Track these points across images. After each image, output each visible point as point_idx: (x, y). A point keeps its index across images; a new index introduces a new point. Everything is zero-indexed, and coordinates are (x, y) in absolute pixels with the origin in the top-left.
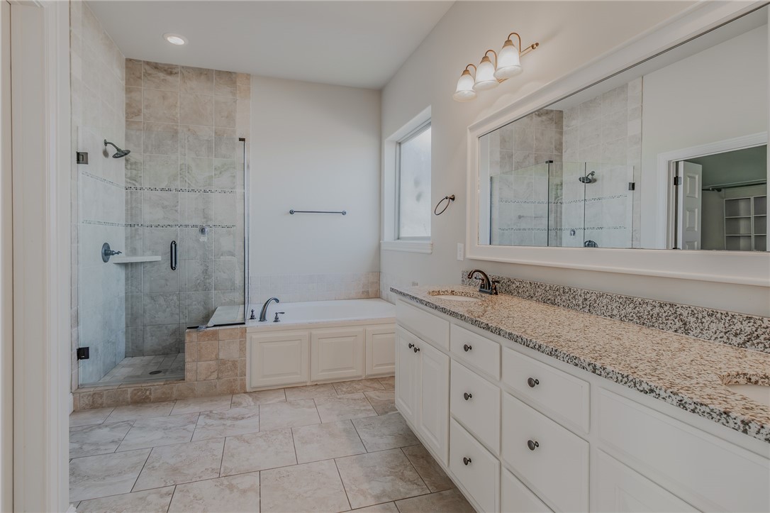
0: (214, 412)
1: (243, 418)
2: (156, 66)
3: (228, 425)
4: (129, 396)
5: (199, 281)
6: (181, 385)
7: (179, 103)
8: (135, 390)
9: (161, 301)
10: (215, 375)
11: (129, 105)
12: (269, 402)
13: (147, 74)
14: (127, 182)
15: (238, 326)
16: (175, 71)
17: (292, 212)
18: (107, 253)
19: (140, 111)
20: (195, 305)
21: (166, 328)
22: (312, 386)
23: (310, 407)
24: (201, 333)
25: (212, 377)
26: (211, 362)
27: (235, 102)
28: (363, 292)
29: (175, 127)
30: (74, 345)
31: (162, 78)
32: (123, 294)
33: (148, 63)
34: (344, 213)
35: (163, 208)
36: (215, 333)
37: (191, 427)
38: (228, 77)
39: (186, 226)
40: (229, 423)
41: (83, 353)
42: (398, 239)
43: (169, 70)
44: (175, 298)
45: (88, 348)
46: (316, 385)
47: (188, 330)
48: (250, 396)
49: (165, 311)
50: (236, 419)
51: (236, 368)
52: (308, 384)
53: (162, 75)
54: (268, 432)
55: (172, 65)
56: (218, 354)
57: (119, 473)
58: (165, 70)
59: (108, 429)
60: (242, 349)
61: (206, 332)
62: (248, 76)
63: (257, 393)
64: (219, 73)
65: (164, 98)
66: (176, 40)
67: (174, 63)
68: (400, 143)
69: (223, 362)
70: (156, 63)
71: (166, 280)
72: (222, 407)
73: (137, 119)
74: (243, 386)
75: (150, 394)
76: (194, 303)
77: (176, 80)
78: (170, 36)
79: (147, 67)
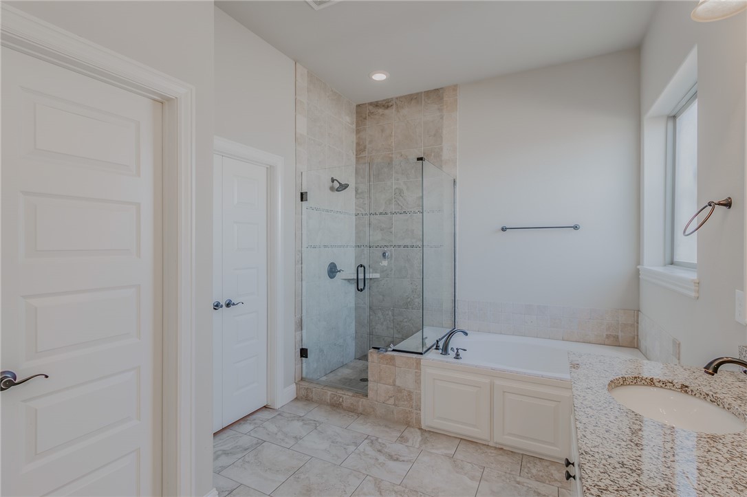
0: (380, 440)
1: (397, 460)
2: (376, 105)
3: (380, 461)
4: (329, 398)
5: (409, 300)
6: (363, 400)
7: (393, 133)
8: (332, 394)
9: (380, 314)
10: (391, 401)
11: (358, 144)
12: (433, 451)
13: (371, 113)
14: (356, 210)
15: (415, 356)
16: (390, 104)
17: (504, 229)
18: (333, 271)
19: (365, 147)
20: (406, 322)
21: (384, 339)
22: (496, 448)
23: (472, 478)
24: (381, 356)
25: (390, 402)
26: (389, 386)
27: (442, 118)
28: (608, 337)
29: (391, 155)
30: (297, 345)
31: (381, 113)
32: (352, 305)
33: (371, 104)
34: (576, 227)
35: (381, 230)
36: (393, 358)
37: (352, 448)
38: (436, 95)
39: (399, 246)
40: (382, 458)
41: (304, 353)
42: (672, 263)
43: (386, 105)
44: (390, 313)
45: (307, 350)
46: (502, 449)
47: (372, 350)
48: (422, 434)
49: (382, 324)
50: (391, 457)
51: (411, 400)
52: (491, 444)
53: (381, 111)
54: (407, 490)
55: (388, 99)
56: (394, 381)
57: (278, 471)
58: (383, 106)
59: (301, 423)
60: (418, 381)
61: (385, 356)
62: (455, 88)
63: (431, 434)
64: (428, 93)
65: (383, 131)
66: (379, 77)
67: (389, 97)
68: (674, 117)
69: (400, 390)
70: (377, 102)
71: (383, 296)
72: (388, 438)
73: (363, 155)
74: (419, 421)
75: (343, 401)
76: (405, 320)
77: (391, 112)
78: (373, 74)
79: (371, 108)
